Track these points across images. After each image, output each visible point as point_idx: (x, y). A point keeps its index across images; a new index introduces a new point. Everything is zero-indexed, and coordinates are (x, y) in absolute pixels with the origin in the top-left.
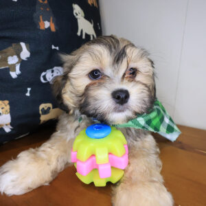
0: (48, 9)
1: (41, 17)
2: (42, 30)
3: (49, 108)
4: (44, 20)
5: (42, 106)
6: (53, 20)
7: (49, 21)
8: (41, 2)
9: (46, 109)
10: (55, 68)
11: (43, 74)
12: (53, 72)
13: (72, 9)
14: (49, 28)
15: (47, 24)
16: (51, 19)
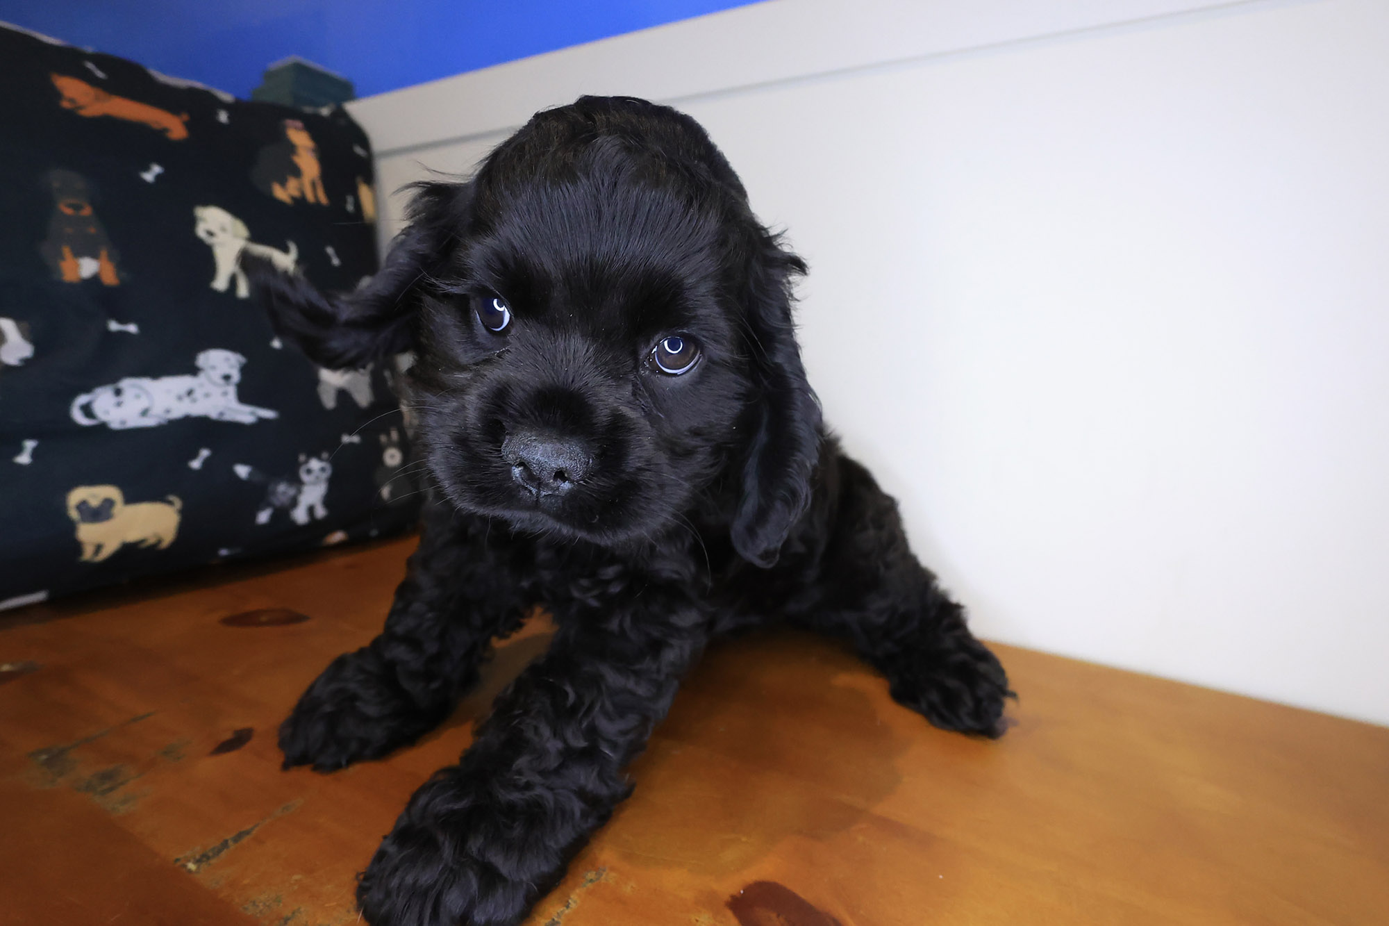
0: (92, 230)
1: (66, 251)
2: (71, 285)
3: (109, 503)
4: (79, 253)
5: (78, 495)
6: (111, 258)
7: (95, 256)
8: (69, 211)
9: (94, 503)
10: (127, 384)
11: (82, 399)
12: (118, 392)
13: (192, 222)
14: (95, 279)
15: (88, 267)
16: (104, 253)
